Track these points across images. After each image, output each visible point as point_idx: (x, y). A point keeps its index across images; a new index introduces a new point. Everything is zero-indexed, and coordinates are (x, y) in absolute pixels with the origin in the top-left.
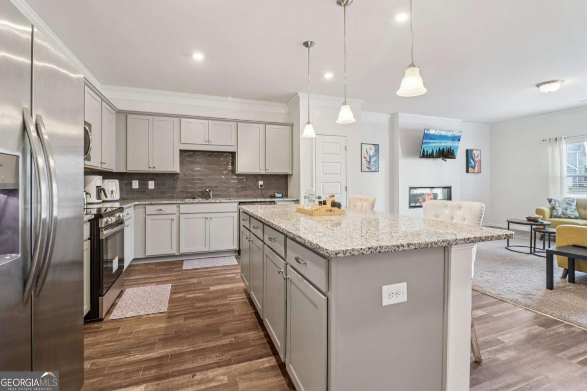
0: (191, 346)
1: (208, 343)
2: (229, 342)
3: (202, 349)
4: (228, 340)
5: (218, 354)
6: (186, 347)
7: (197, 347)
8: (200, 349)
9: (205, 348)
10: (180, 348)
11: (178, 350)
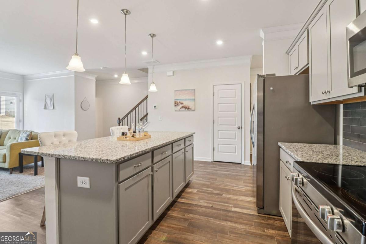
0: (210, 220)
1: (199, 218)
2: (189, 214)
3: (204, 216)
4: (189, 216)
5: (198, 210)
6: (212, 221)
7: (206, 218)
8: (205, 216)
9: (202, 216)
10: (215, 222)
11: (216, 221)
